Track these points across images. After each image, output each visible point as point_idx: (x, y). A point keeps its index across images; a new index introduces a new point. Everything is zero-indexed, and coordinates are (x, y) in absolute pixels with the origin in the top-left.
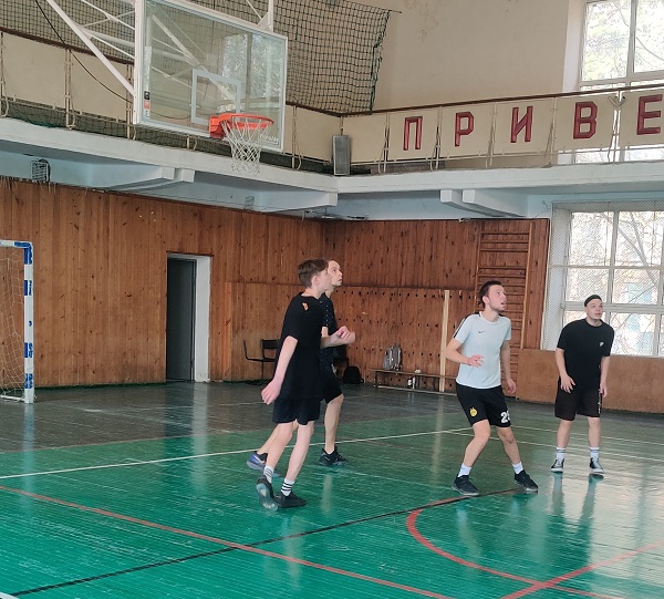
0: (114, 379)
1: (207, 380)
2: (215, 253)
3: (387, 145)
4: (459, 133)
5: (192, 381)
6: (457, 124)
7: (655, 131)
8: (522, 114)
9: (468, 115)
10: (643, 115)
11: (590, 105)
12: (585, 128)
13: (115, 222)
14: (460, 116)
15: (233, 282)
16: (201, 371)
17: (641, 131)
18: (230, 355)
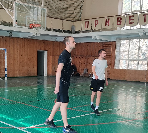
0: (26, 76)
1: (47, 76)
2: (48, 50)
3: (82, 27)
4: (96, 24)
5: (44, 76)
6: (95, 23)
7: (132, 23)
8: (107, 20)
9: (97, 21)
10: (130, 20)
11: (120, 18)
12: (119, 23)
13: (26, 44)
14: (96, 21)
15: (52, 56)
16: (46, 74)
17: (130, 23)
18: (51, 71)
